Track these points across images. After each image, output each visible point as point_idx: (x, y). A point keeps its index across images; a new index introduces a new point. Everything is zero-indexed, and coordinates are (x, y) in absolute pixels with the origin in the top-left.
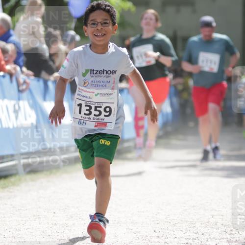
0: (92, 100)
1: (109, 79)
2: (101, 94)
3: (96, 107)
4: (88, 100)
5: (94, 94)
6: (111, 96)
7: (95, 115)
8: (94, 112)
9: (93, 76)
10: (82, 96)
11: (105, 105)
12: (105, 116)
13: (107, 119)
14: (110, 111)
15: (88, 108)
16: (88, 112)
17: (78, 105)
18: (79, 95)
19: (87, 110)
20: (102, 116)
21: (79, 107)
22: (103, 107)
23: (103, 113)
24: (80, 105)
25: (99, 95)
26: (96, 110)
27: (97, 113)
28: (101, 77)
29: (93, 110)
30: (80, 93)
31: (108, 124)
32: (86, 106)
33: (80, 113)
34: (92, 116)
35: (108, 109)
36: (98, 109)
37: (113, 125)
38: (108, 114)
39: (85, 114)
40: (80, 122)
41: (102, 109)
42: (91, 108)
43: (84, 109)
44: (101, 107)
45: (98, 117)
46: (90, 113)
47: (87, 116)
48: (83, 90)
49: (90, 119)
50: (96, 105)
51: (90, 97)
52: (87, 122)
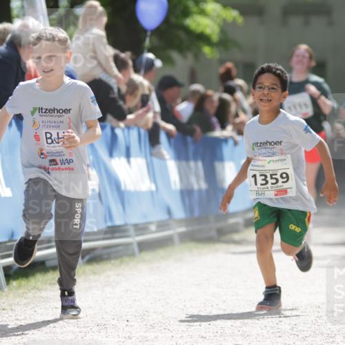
2: (273, 161)
3: (271, 175)
4: (262, 169)
6: (284, 162)
7: (272, 184)
8: (270, 181)
10: (258, 166)
11: (280, 172)
12: (283, 182)
13: (286, 186)
14: (288, 177)
15: (263, 177)
16: (264, 182)
17: (253, 177)
19: (263, 180)
20: (280, 184)
22: (279, 174)
23: (281, 180)
24: (254, 176)
25: (271, 163)
26: (272, 178)
27: (274, 181)
29: (269, 179)
31: (288, 190)
32: (261, 175)
33: (256, 184)
34: (269, 185)
35: (284, 175)
36: (274, 177)
37: (294, 190)
38: (286, 180)
39: (262, 185)
40: (257, 193)
41: (278, 177)
42: (266, 176)
43: (260, 180)
44: (276, 174)
45: (275, 185)
46: (267, 182)
49: (268, 188)
50: (271, 173)
51: (263, 166)
52: (266, 192)
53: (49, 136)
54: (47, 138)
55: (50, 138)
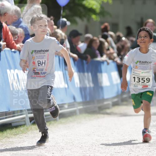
0: (140, 75)
2: (144, 72)
3: (142, 79)
4: (138, 75)
5: (141, 73)
6: (149, 73)
7: (142, 82)
10: (135, 73)
12: (147, 82)
13: (148, 84)
14: (149, 80)
16: (138, 81)
18: (134, 73)
19: (138, 80)
20: (145, 83)
21: (134, 79)
22: (146, 78)
23: (146, 81)
24: (134, 78)
26: (142, 80)
27: (143, 81)
29: (141, 80)
30: (134, 72)
32: (137, 78)
33: (135, 81)
34: (140, 83)
35: (148, 79)
36: (143, 79)
37: (151, 86)
38: (148, 81)
39: (137, 82)
40: (135, 86)
41: (145, 79)
43: (137, 80)
44: (144, 78)
45: (143, 83)
47: (138, 83)
48: (136, 71)
49: (139, 84)
50: (142, 77)
51: (139, 74)
52: (138, 86)
53: (39, 62)
54: (38, 63)
55: (40, 63)
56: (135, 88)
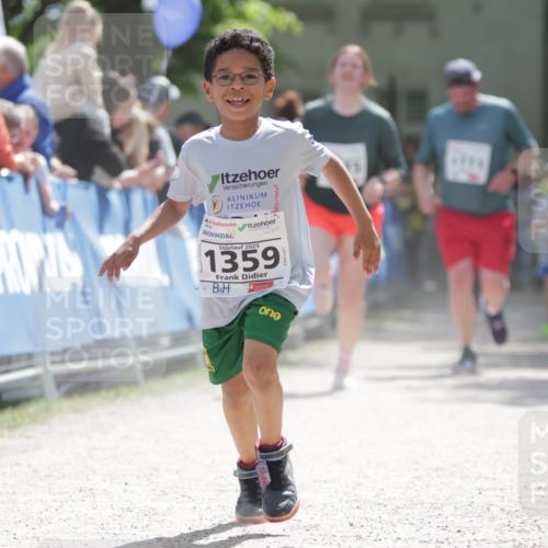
0: (233, 241)
1: (263, 189)
2: (250, 225)
3: (245, 254)
4: (225, 240)
5: (236, 228)
6: (272, 226)
7: (245, 270)
8: (242, 264)
9: (228, 188)
11: (263, 246)
12: (267, 267)
13: (271, 274)
14: (276, 256)
15: (228, 257)
16: (229, 266)
17: (207, 254)
18: (205, 233)
19: (227, 262)
20: (261, 270)
21: (209, 257)
22: (260, 250)
23: (263, 262)
24: (210, 254)
25: (246, 229)
26: (245, 258)
27: (250, 264)
28: (245, 186)
29: (239, 259)
30: (208, 230)
31: (276, 283)
32: (223, 253)
33: (213, 269)
34: (239, 272)
35: (270, 253)
36: (249, 256)
38: (271, 262)
39: (224, 270)
40: (216, 288)
41: (258, 256)
42: (234, 256)
43: (221, 261)
44: (255, 251)
45: (252, 273)
46: (235, 267)
47: (228, 274)
49: (237, 278)
50: (244, 249)
52: (232, 285)
56: (220, 295)
